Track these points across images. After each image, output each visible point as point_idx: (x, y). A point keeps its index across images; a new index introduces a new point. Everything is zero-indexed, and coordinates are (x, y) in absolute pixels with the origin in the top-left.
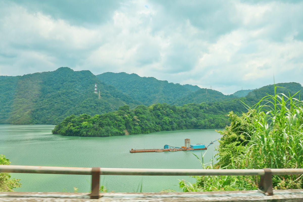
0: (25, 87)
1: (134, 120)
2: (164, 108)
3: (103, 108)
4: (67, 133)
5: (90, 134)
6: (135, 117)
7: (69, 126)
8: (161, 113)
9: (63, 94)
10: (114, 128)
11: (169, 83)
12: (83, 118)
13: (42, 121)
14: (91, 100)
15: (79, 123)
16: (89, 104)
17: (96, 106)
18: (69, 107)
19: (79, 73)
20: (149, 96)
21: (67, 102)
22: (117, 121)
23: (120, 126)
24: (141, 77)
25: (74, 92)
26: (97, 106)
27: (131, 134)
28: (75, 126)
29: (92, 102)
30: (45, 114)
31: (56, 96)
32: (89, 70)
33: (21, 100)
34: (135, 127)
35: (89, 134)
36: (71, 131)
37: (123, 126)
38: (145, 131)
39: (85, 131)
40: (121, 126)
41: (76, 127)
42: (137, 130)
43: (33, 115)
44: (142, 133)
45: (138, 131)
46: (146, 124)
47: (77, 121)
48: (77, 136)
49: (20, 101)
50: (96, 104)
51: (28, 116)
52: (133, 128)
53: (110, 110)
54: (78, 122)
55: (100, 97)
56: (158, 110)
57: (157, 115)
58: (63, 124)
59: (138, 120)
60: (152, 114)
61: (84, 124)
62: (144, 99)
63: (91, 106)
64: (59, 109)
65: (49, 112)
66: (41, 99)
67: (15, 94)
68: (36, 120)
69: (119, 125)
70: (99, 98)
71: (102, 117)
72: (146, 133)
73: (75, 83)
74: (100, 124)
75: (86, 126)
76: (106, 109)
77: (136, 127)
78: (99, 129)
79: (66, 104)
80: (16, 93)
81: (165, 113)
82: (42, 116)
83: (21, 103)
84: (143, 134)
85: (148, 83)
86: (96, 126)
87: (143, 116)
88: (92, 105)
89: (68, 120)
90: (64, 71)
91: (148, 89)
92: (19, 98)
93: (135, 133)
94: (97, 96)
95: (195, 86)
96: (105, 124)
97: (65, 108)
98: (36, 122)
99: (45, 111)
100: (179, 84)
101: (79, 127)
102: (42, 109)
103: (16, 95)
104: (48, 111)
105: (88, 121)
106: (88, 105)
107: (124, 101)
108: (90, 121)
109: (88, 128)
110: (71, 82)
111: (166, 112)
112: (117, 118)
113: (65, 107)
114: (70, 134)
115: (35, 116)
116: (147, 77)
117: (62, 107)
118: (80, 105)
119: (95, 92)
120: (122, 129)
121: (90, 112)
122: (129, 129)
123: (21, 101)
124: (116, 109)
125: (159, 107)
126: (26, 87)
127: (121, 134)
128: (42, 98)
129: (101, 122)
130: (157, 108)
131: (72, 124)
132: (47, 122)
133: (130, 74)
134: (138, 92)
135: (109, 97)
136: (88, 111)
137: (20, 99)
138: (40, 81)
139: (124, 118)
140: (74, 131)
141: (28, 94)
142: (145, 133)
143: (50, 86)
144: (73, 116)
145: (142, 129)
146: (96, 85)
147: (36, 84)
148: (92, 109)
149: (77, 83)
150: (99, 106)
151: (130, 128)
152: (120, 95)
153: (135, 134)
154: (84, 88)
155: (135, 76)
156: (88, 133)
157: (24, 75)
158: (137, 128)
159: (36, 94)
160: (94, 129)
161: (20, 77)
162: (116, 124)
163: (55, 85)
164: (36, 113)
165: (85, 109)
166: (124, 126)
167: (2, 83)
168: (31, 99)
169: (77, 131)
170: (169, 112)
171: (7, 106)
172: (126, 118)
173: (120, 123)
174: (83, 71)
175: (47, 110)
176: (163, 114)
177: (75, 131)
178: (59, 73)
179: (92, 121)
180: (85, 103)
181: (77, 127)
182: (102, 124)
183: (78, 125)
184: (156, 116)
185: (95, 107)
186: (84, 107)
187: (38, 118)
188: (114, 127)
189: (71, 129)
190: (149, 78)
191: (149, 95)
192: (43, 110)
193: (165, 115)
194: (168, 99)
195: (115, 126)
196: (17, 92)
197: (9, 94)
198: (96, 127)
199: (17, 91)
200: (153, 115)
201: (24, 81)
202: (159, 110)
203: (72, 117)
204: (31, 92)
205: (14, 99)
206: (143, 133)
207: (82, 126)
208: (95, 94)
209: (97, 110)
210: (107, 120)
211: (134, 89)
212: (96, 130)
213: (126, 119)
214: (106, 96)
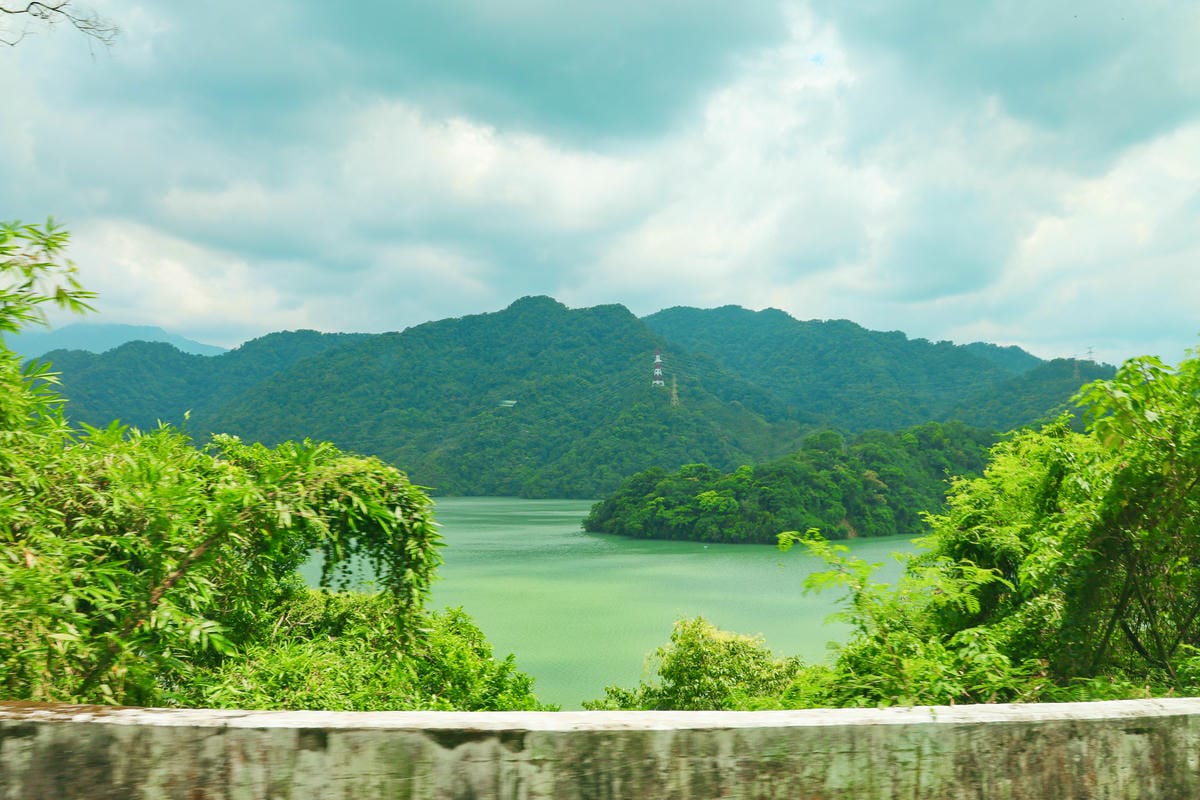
0: (413, 368)
1: (867, 484)
2: (957, 438)
3: (691, 437)
4: (645, 530)
5: (732, 532)
6: (870, 474)
7: (652, 505)
8: (948, 458)
9: (544, 390)
10: (808, 515)
11: (910, 339)
12: (696, 479)
13: (484, 486)
14: (648, 411)
15: (685, 496)
16: (642, 425)
17: (665, 430)
18: (567, 434)
19: (589, 316)
20: (837, 389)
21: (557, 418)
22: (816, 487)
23: (825, 506)
24: (800, 322)
25: (578, 382)
26: (669, 431)
27: (864, 536)
28: (673, 507)
29: (652, 418)
30: (492, 460)
31: (521, 396)
32: (622, 304)
33: (406, 415)
34: (875, 509)
35: (730, 535)
36: (662, 522)
37: (837, 508)
38: (909, 525)
39: (712, 523)
40: (831, 505)
41: (679, 510)
42: (884, 521)
43: (452, 463)
44: (901, 531)
45: (889, 525)
46: (912, 500)
47: (678, 490)
48: (685, 538)
49: (403, 416)
50: (665, 423)
51: (438, 467)
52: (868, 513)
53: (715, 444)
54: (683, 491)
55: (675, 400)
56: (933, 447)
57: (933, 466)
58: (623, 499)
59: (883, 486)
60: (918, 461)
61: (708, 497)
62: (818, 402)
63: (648, 432)
64: (537, 444)
65: (502, 456)
66: (470, 410)
67: (386, 394)
68: (465, 481)
69: (822, 502)
70: (674, 403)
71: (765, 474)
72: (914, 530)
73: (577, 350)
74: (764, 499)
75: (716, 508)
76: (701, 441)
77: (880, 511)
78: (760, 516)
79: (559, 424)
80: (387, 392)
81: (960, 457)
82: (482, 468)
83: (408, 425)
84: (902, 536)
85: (831, 342)
86: (750, 504)
87: (893, 469)
88: (651, 429)
89: (640, 484)
90: (536, 312)
91: (833, 367)
92: (398, 406)
93: (877, 530)
94: (666, 398)
95: (1012, 347)
96: (781, 499)
97: (555, 438)
98: (465, 489)
99: (488, 449)
100: (951, 342)
101: (690, 510)
102: (481, 446)
103: (388, 398)
104: (498, 451)
105: (717, 489)
106: (638, 427)
107: (757, 410)
108: (726, 488)
109: (725, 513)
110: (566, 346)
111: (967, 453)
112: (812, 476)
113: (555, 435)
114: (657, 532)
115: (460, 469)
116: (825, 319)
117: (546, 436)
118: (611, 430)
119: (658, 382)
120: (834, 518)
121: (648, 453)
122: (855, 518)
123: (408, 418)
124: (736, 442)
125: (938, 434)
126: (417, 368)
127: (837, 535)
128: (471, 404)
129: (765, 492)
130: (933, 441)
131: (661, 499)
132: (501, 489)
133: (756, 311)
134: (797, 378)
135: (700, 398)
136: (639, 450)
137: (404, 412)
138: (458, 349)
139: (836, 478)
140: (674, 523)
141: (427, 392)
142: (912, 532)
143: (492, 364)
144: (658, 472)
145: (897, 518)
146: (658, 356)
147: (447, 358)
148: (653, 442)
149: (584, 351)
150: (678, 430)
151: (861, 514)
152: (737, 389)
153: (878, 534)
154: (611, 367)
155: (775, 316)
156: (726, 531)
157: (408, 329)
158: (885, 514)
159: (451, 392)
160: (745, 516)
161: (396, 336)
162: (814, 499)
163: (508, 359)
164: (463, 458)
165: (631, 443)
166: (839, 504)
167: (343, 359)
168: (438, 411)
169: (684, 525)
170: (977, 454)
171: (365, 434)
172: (845, 479)
173: (827, 495)
174: (601, 306)
175: (496, 446)
176: (956, 462)
177: (678, 525)
178: (520, 317)
179: (732, 488)
180: (627, 422)
181: (681, 508)
182: (772, 498)
183: (681, 503)
184: (932, 469)
185: (663, 437)
186: (623, 436)
187: (469, 473)
188: (807, 509)
189: (662, 517)
190: (831, 323)
191: (836, 387)
192: (484, 448)
193: (961, 464)
194: (916, 401)
195: (809, 507)
196: (392, 388)
197: (367, 394)
198: (750, 511)
199: (392, 383)
200: (921, 468)
201: (409, 350)
202: (939, 445)
203: (656, 475)
204: (433, 387)
205: (383, 411)
206: (904, 533)
207: (700, 507)
208: (657, 388)
209: (672, 445)
210: (784, 487)
211: (778, 367)
212: (752, 518)
213: (843, 481)
214: (694, 394)
